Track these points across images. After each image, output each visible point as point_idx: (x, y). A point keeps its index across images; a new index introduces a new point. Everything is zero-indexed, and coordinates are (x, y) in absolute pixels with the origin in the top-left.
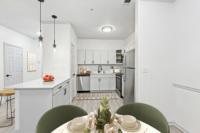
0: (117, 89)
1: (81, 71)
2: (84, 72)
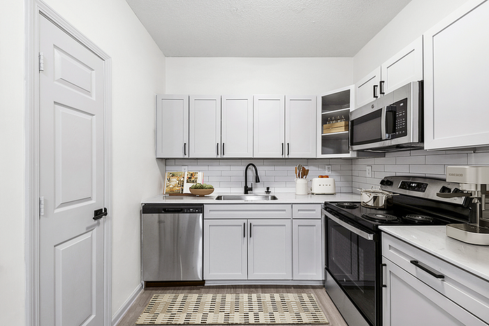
0: (330, 278)
1: (171, 186)
2: (182, 190)
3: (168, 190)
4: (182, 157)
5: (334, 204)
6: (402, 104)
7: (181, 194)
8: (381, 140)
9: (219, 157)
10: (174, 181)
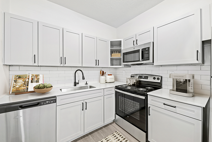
1: (17, 87)
2: (27, 88)
3: (15, 89)
4: (32, 65)
5: (120, 86)
6: (147, 49)
7: (26, 92)
8: (139, 61)
9: (62, 65)
10: (20, 82)
